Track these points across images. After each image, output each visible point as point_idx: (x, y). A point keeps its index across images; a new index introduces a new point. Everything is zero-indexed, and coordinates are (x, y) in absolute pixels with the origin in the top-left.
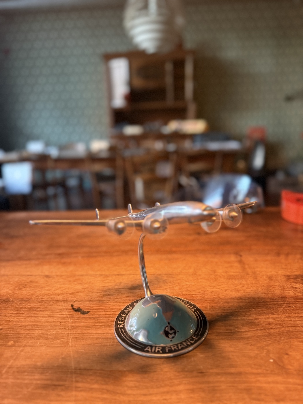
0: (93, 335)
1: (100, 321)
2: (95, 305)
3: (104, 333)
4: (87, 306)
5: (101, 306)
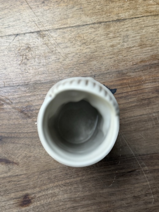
0: (133, 119)
1: (131, 100)
2: (117, 79)
3: (141, 115)
4: (110, 81)
5: (123, 79)
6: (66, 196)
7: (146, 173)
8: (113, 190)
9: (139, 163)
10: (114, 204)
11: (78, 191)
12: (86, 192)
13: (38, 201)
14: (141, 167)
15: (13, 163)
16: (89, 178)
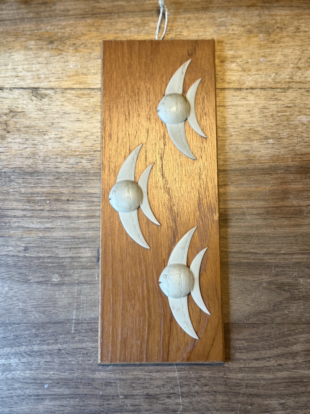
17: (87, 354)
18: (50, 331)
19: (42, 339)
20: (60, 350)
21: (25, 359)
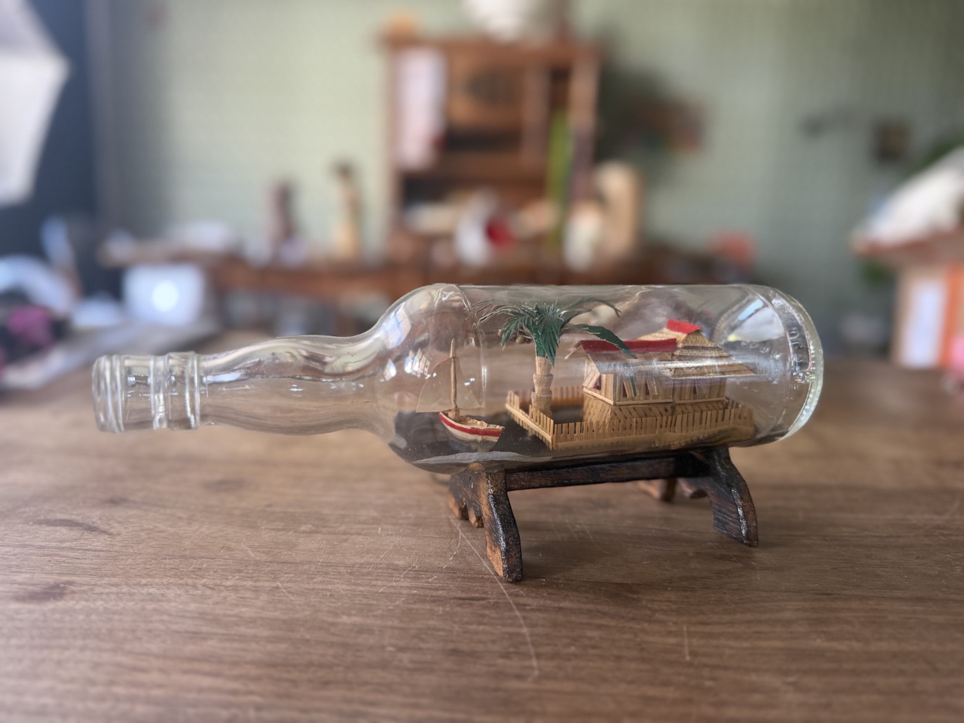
6: (193, 606)
7: (520, 610)
8: (379, 622)
9: (502, 588)
10: (359, 654)
11: (245, 606)
12: (275, 611)
13: (87, 600)
14: (508, 596)
15: (105, 532)
16: (307, 589)
17: (331, 596)
18: (269, 569)
19: (247, 575)
20: (277, 588)
21: (199, 592)
